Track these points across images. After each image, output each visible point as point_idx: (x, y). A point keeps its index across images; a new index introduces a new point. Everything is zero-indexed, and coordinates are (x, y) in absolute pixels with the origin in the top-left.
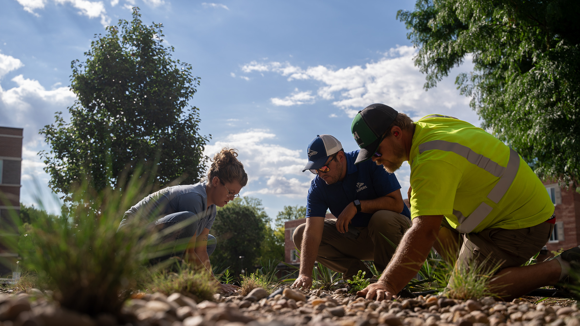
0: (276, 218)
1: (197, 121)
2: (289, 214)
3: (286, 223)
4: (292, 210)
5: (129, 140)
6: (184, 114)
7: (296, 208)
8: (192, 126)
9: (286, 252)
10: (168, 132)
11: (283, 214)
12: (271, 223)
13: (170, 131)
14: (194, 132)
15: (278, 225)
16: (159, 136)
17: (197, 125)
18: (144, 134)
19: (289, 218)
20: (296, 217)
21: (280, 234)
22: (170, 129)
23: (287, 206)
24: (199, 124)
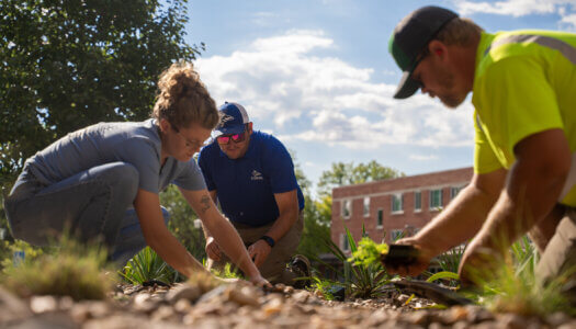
0: (319, 181)
1: (183, 21)
2: (340, 175)
3: (335, 190)
4: (346, 168)
5: (70, 48)
6: (161, 8)
7: (351, 166)
8: (174, 30)
9: (333, 237)
10: (135, 37)
11: (330, 175)
12: (310, 189)
13: (138, 35)
14: (178, 39)
15: (321, 193)
16: (120, 43)
17: (182, 26)
18: (96, 38)
19: (340, 182)
20: (351, 181)
21: (325, 207)
22: (138, 31)
23: (337, 163)
24: (185, 25)
